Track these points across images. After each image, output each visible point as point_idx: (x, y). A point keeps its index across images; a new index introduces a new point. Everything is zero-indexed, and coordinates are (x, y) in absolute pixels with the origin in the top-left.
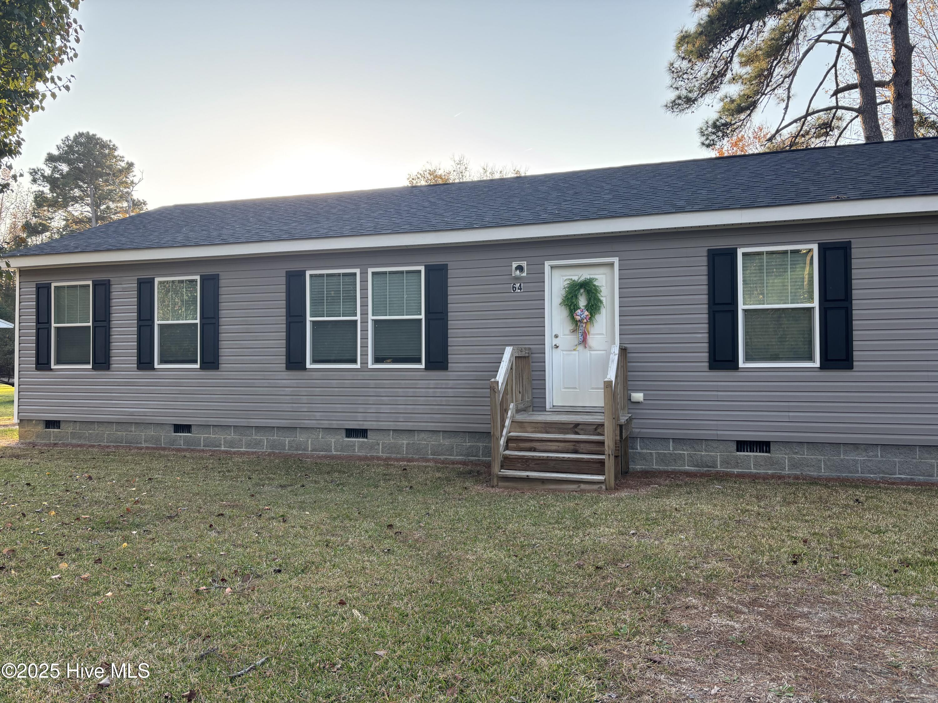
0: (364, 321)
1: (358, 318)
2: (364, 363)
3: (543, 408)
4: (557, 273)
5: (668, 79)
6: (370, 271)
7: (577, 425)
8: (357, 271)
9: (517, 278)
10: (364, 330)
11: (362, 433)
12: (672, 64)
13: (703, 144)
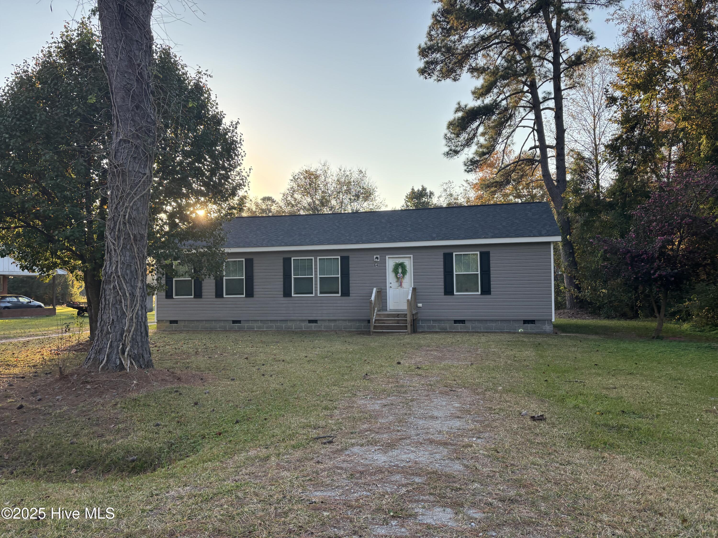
0: (316, 278)
1: (313, 276)
2: (316, 294)
3: (386, 310)
4: (390, 260)
5: (444, 142)
6: (318, 258)
7: (398, 315)
8: (313, 258)
9: (376, 262)
10: (316, 281)
11: (315, 321)
12: (446, 135)
13: (465, 171)
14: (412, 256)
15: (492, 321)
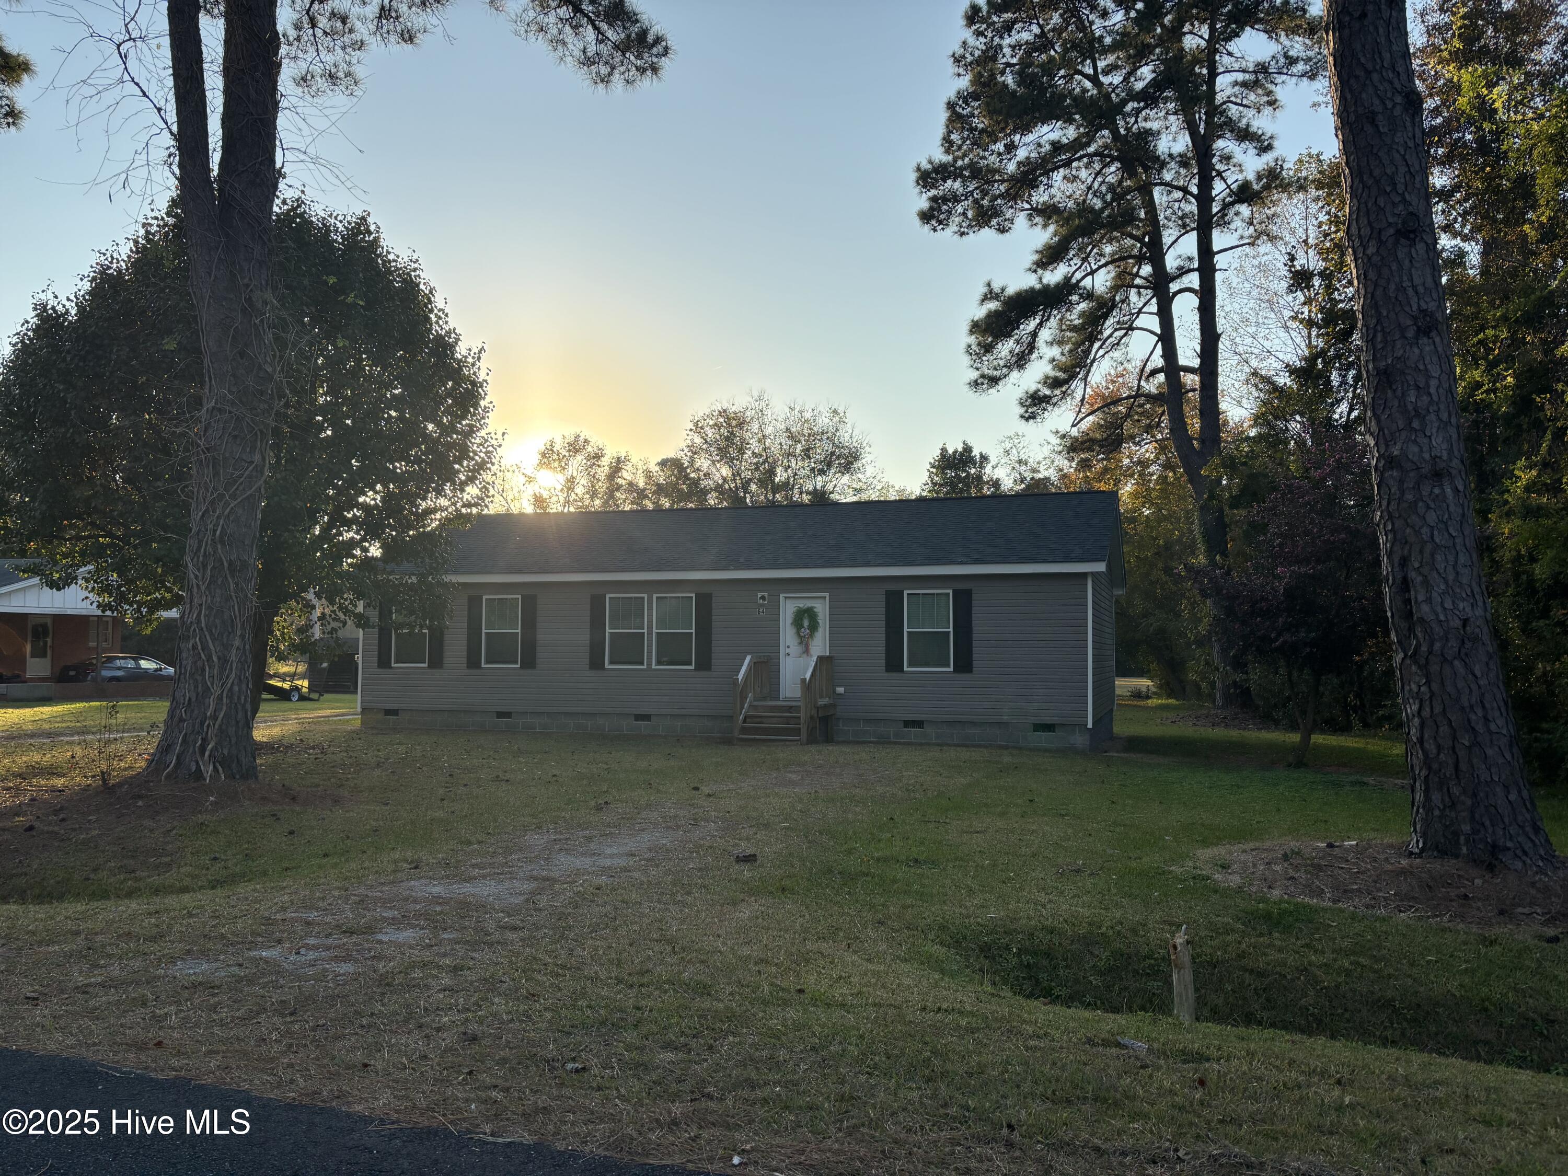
0: (650, 633)
1: (645, 631)
2: (649, 664)
3: (778, 699)
4: (788, 601)
5: (966, 360)
6: (655, 596)
7: (791, 707)
8: (645, 596)
9: (762, 605)
10: (650, 640)
11: (647, 717)
12: (969, 346)
13: (1022, 417)
14: (827, 595)
15: (974, 723)
